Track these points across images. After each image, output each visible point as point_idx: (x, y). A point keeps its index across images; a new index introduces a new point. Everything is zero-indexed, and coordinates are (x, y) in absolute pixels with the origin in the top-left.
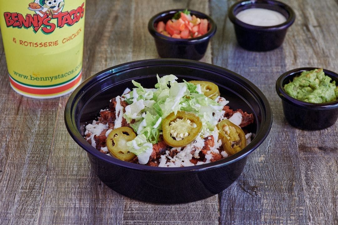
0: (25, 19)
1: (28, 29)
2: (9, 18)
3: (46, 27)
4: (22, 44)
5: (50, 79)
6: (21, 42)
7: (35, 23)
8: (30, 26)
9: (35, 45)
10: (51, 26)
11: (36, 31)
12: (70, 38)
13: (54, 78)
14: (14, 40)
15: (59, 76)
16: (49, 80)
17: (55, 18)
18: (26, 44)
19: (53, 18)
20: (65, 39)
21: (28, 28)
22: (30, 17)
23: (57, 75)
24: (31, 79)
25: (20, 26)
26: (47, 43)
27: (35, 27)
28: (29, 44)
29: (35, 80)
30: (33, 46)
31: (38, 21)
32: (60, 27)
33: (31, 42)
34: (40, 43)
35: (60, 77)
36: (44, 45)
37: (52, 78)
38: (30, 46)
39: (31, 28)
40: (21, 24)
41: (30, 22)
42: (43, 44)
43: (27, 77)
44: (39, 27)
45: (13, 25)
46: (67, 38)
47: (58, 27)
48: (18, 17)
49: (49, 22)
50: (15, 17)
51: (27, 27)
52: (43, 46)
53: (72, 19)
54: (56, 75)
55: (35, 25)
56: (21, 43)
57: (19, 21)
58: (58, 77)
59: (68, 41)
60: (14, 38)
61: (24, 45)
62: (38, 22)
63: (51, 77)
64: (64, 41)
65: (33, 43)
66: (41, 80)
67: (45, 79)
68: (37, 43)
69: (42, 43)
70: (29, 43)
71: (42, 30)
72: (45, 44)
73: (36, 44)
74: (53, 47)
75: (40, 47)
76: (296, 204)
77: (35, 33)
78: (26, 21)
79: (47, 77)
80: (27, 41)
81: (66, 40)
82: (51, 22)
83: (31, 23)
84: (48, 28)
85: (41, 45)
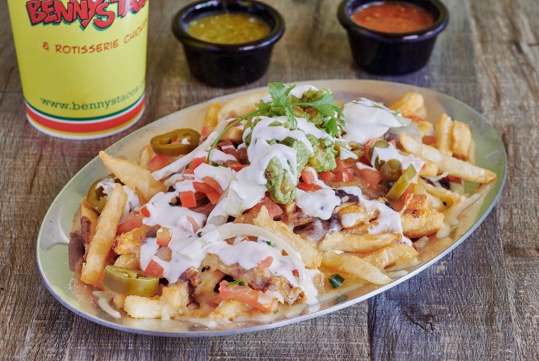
0: (67, 8)
1: (72, 24)
2: (37, 10)
3: (101, 18)
4: (60, 52)
5: (105, 105)
6: (58, 47)
7: (83, 14)
8: (74, 19)
9: (82, 51)
10: (108, 16)
11: (84, 27)
12: (136, 34)
13: (111, 103)
14: (44, 45)
15: (118, 98)
16: (103, 106)
17: (114, 2)
18: (67, 50)
19: (111, 3)
20: (128, 36)
21: (72, 22)
22: (75, 5)
23: (116, 97)
24: (74, 109)
25: (57, 21)
26: (101, 45)
27: (82, 20)
28: (72, 50)
29: (81, 109)
30: (79, 52)
31: (89, 10)
32: (122, 17)
33: (75, 46)
34: (90, 46)
35: (120, 99)
36: (97, 49)
37: (108, 103)
38: (74, 52)
39: (77, 23)
40: (59, 17)
41: (75, 13)
42: (95, 47)
43: (67, 105)
44: (89, 19)
45: (44, 20)
46: (131, 34)
47: (118, 16)
48: (53, 7)
49: (105, 9)
50: (49, 7)
51: (70, 21)
52: (96, 51)
53: (138, 2)
54: (114, 98)
55: (84, 16)
56: (57, 50)
57: (55, 13)
58: (117, 101)
59: (132, 38)
60: (45, 43)
61: (62, 52)
62: (88, 12)
63: (106, 102)
64: (126, 40)
65: (79, 48)
66: (91, 108)
67: (97, 106)
68: (85, 46)
69: (93, 46)
70: (73, 48)
71: (95, 23)
72: (99, 47)
73: (83, 48)
74: (111, 51)
75: (91, 52)
76: (500, 345)
77: (83, 30)
78: (67, 11)
79: (99, 101)
80: (68, 45)
81: (129, 38)
82: (108, 9)
83: (77, 13)
84: (104, 19)
85: (92, 50)
